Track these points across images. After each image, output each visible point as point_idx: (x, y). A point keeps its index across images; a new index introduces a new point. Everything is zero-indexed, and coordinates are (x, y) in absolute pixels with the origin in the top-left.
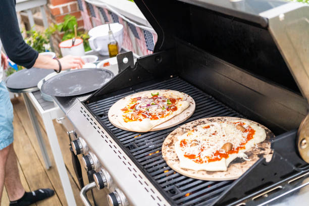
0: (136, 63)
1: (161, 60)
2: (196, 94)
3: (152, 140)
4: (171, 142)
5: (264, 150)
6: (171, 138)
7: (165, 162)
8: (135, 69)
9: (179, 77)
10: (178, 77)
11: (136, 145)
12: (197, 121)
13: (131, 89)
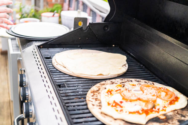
0: (88, 26)
1: (108, 30)
2: (130, 61)
3: (82, 85)
4: (98, 89)
5: (184, 117)
6: (99, 87)
7: (86, 105)
8: (86, 31)
9: (120, 48)
10: (118, 47)
11: (66, 85)
12: (126, 80)
13: (79, 46)
